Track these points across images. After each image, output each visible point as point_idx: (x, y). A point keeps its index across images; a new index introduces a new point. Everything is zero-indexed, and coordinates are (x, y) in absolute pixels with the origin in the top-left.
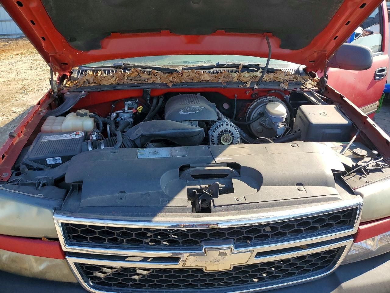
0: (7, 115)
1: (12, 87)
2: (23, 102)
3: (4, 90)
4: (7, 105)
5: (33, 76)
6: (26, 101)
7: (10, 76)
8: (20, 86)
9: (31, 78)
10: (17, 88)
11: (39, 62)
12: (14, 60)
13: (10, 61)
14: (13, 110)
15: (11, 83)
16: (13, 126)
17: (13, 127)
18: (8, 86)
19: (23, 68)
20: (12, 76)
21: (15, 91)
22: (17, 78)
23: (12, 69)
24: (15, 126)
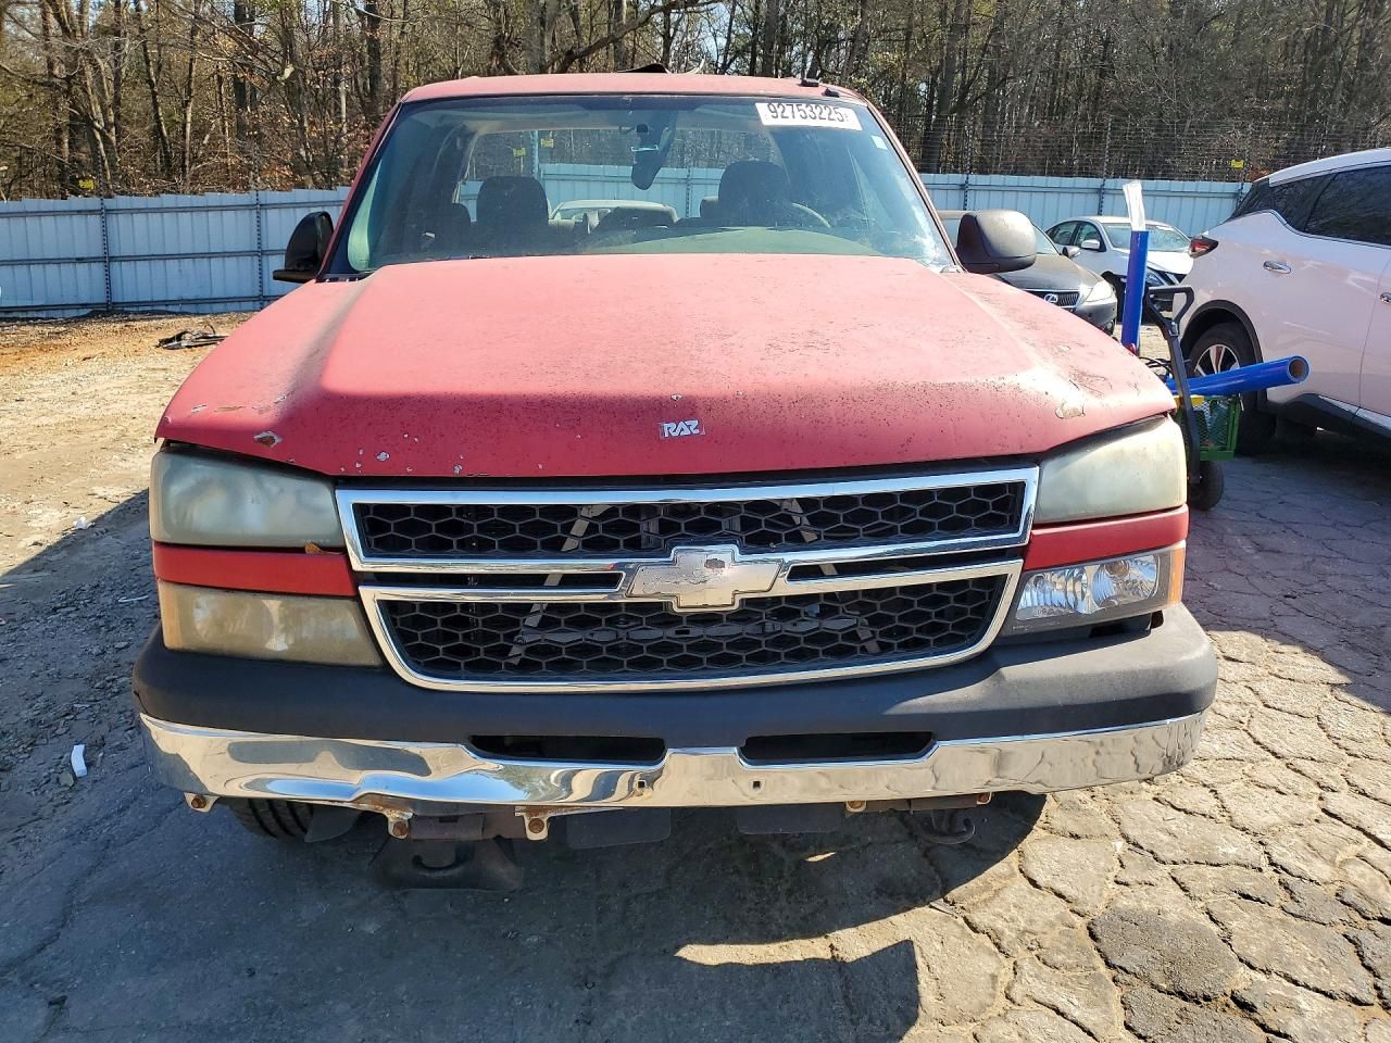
0: (78, 504)
1: (84, 437)
2: (127, 472)
3: (61, 444)
4: (76, 481)
5: (151, 410)
6: (134, 469)
7: (74, 409)
8: (112, 433)
9: (145, 414)
10: (100, 439)
11: (163, 373)
12: (81, 371)
13: (68, 375)
14: (95, 492)
15: (81, 427)
16: (102, 529)
17: (102, 532)
18: (72, 435)
19: (115, 392)
20: (80, 411)
21: (96, 447)
22: (97, 415)
23: (79, 392)
24: (107, 531)
